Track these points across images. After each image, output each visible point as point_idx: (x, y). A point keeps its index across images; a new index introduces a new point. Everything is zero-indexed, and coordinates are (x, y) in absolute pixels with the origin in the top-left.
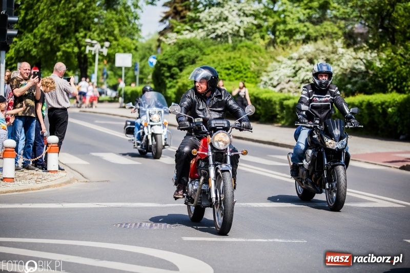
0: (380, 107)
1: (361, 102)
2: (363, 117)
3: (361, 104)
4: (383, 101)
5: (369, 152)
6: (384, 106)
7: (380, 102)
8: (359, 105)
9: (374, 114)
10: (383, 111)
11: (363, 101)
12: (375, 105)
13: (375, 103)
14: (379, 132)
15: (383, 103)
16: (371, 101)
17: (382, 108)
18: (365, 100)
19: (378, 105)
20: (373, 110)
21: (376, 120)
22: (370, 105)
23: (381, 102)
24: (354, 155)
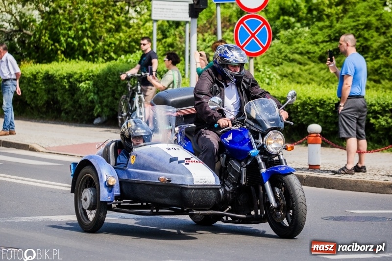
0: (65, 80)
1: (35, 73)
2: (38, 94)
3: (35, 76)
4: (69, 72)
5: (75, 143)
6: (71, 80)
7: (66, 75)
8: (32, 77)
9: (56, 91)
10: (69, 86)
11: (37, 73)
12: (58, 78)
13: (59, 75)
14: (63, 114)
15: (70, 76)
16: (50, 73)
17: (69, 82)
18: (41, 71)
19: (64, 78)
20: (54, 85)
21: (59, 98)
22: (48, 78)
23: (67, 73)
24: (57, 147)
